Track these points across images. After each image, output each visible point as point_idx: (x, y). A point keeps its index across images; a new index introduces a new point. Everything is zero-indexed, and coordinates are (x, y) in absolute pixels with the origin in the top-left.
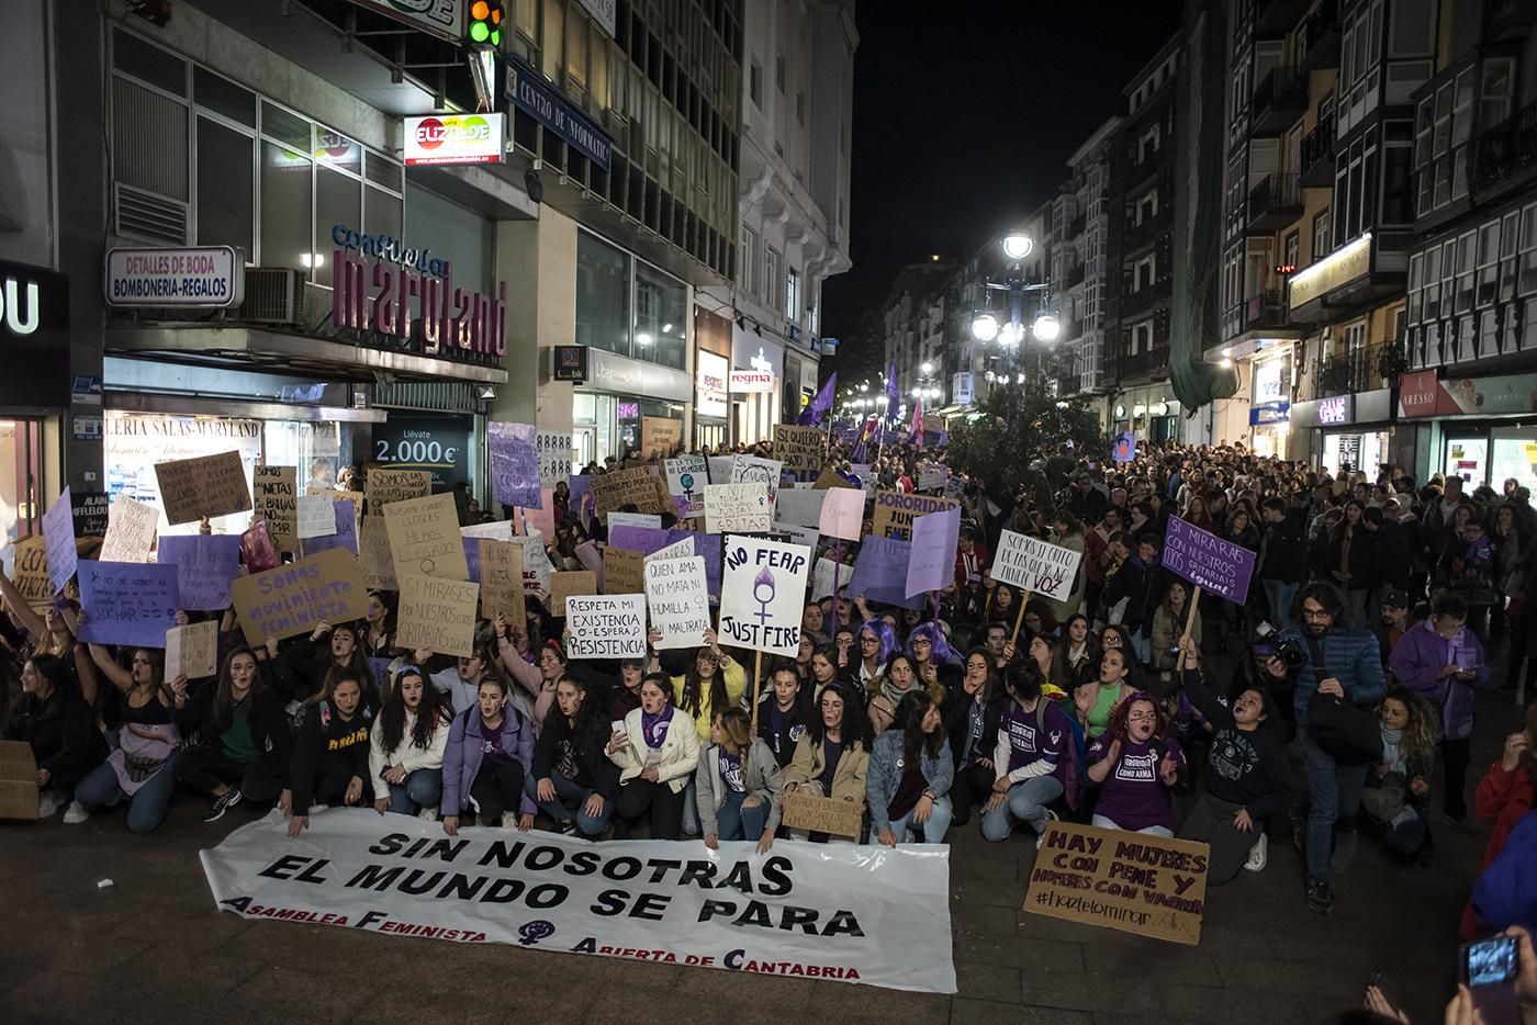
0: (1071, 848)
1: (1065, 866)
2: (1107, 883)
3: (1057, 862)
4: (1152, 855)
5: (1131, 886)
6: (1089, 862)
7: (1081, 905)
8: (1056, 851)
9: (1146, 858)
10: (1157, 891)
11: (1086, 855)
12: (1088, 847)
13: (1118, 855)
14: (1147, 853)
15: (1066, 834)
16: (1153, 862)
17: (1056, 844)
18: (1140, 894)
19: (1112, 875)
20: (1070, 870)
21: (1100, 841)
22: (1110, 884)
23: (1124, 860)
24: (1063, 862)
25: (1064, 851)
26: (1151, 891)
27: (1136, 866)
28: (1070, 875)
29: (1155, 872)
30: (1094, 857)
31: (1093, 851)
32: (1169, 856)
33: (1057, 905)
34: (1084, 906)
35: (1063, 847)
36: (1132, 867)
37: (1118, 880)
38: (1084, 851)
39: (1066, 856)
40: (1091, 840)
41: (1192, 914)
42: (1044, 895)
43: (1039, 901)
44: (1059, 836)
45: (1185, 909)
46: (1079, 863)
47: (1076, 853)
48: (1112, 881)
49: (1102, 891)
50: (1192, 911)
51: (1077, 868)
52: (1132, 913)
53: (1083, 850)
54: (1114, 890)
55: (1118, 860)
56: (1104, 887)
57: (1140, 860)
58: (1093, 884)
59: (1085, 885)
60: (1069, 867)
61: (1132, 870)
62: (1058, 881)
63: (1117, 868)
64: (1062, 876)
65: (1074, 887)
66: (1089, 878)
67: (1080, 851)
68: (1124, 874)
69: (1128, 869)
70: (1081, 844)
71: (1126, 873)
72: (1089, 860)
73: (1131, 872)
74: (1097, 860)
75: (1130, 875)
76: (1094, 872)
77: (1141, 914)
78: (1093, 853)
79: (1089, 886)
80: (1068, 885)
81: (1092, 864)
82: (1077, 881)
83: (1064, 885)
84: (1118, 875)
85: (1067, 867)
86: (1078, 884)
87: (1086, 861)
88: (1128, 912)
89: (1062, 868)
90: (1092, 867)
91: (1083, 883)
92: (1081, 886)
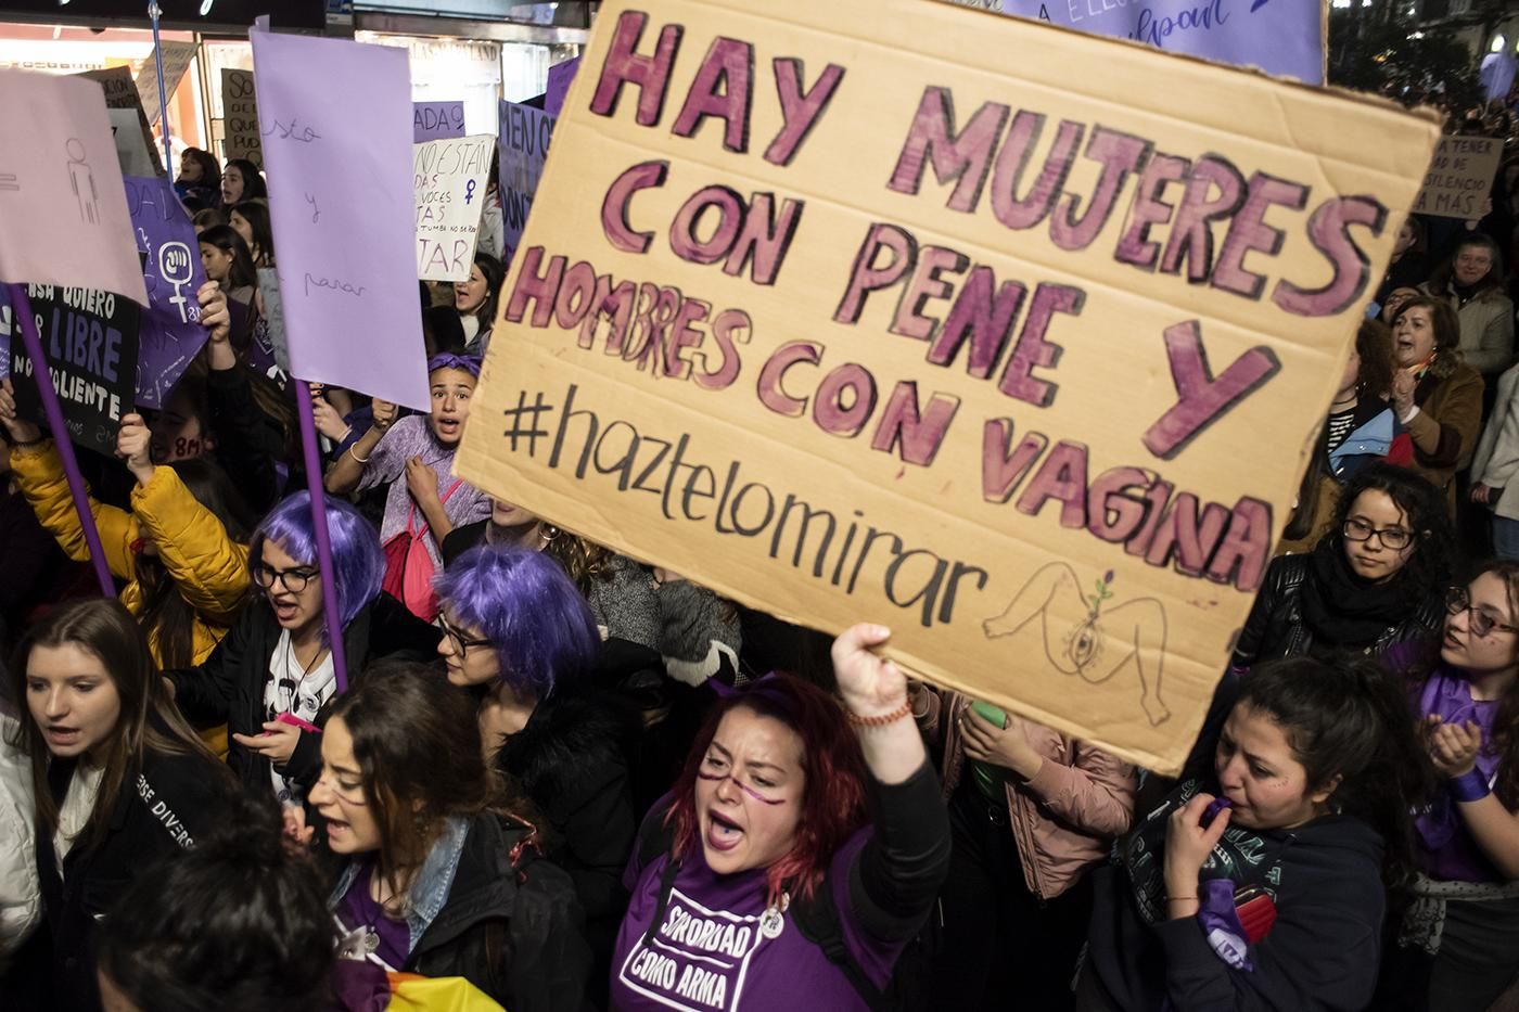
0: (690, 126)
1: (648, 238)
2: (812, 355)
3: (616, 220)
4: (1084, 178)
5: (936, 384)
6: (756, 224)
7: (683, 475)
8: (623, 142)
9: (1047, 203)
10: (1054, 424)
11: (750, 174)
12: (767, 119)
13: (907, 175)
14: (1059, 170)
15: (680, 31)
16: (1075, 229)
17: (631, 92)
18: (963, 449)
19: (852, 307)
20: (663, 267)
21: (835, 76)
22: (830, 363)
23: (931, 214)
24: (653, 210)
25: (658, 142)
26: (1026, 419)
27: (978, 255)
28: (662, 298)
29: (1073, 300)
30: (786, 184)
31: (786, 152)
32: (1174, 193)
33: (580, 474)
34: (688, 491)
35: (655, 121)
36: (962, 263)
37: (887, 350)
38: (743, 148)
39: (659, 174)
40: (789, 71)
41: (1204, 587)
42: (538, 408)
43: (514, 434)
44: (647, 47)
45: (1174, 553)
46: (711, 219)
47: (702, 160)
48: (844, 346)
49: (785, 406)
50: (1205, 570)
51: (695, 256)
52: (900, 554)
53: (739, 140)
54: (846, 404)
55: (899, 209)
56: (802, 381)
57: (1018, 215)
58: (754, 353)
59: (715, 363)
60: (661, 244)
61: (959, 281)
62: (604, 328)
63: (884, 258)
64: (624, 301)
65: (667, 370)
66: (738, 319)
67: (728, 146)
68: (911, 299)
69: (935, 274)
70: (738, 101)
71: (924, 298)
72: (760, 210)
73: (947, 293)
74: (799, 207)
75: (939, 309)
76: (772, 281)
77: (942, 565)
78: (785, 163)
79: (729, 373)
80: (643, 355)
81: (771, 235)
82: (687, 336)
83: (624, 353)
84: (881, 306)
85: (656, 243)
86: (685, 353)
87: (744, 209)
88: (882, 547)
89: (629, 247)
90: (767, 250)
91: (711, 347)
92: (698, 368)
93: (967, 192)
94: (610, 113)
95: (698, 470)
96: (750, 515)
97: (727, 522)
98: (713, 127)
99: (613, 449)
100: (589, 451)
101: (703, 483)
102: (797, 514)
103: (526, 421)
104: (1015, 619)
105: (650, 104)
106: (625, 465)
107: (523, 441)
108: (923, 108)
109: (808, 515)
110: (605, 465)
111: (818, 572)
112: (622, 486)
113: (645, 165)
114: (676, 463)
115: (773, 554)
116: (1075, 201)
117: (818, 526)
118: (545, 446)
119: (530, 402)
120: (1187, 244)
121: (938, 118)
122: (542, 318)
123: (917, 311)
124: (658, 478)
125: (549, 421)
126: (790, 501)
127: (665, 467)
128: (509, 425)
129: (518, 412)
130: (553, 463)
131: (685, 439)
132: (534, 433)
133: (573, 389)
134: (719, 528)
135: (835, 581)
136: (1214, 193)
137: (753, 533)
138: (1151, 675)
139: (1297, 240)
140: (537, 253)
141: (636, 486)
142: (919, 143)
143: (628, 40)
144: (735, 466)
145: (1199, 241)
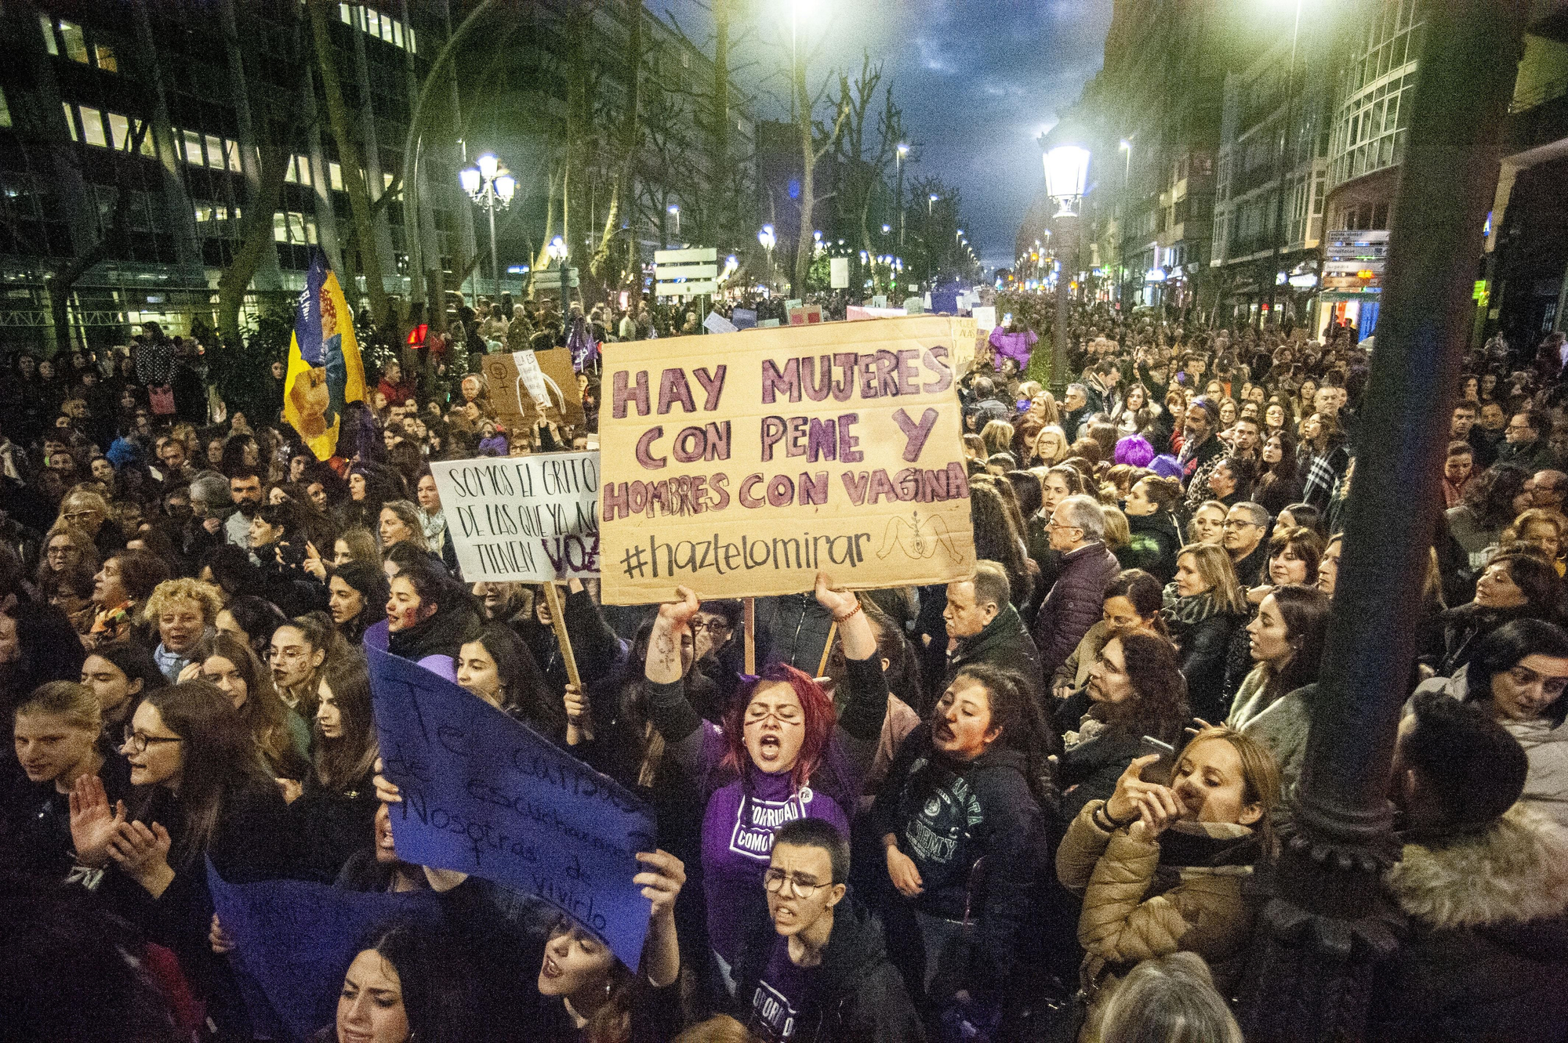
0: (666, 409)
1: (664, 460)
2: (759, 479)
3: (645, 457)
4: (837, 373)
5: (815, 469)
6: (712, 436)
7: (721, 553)
8: (636, 425)
9: (828, 387)
10: (868, 466)
11: (701, 418)
12: (700, 394)
13: (769, 396)
14: (827, 374)
15: (645, 373)
16: (843, 393)
17: (631, 404)
18: (837, 491)
19: (768, 453)
20: (676, 469)
21: (723, 369)
22: (768, 479)
23: (784, 406)
24: (658, 448)
25: (653, 420)
26: (856, 468)
27: (810, 416)
28: (681, 482)
29: (852, 418)
30: (718, 417)
31: (713, 404)
32: (873, 368)
33: (671, 573)
34: (727, 558)
35: (648, 412)
36: (805, 421)
37: (789, 464)
38: (693, 409)
39: (659, 432)
40: (702, 373)
41: (951, 502)
42: (638, 553)
43: (630, 570)
44: (632, 383)
45: (935, 495)
46: (691, 443)
47: (676, 420)
48: (770, 471)
49: (756, 504)
50: (948, 496)
51: (689, 459)
52: (831, 542)
53: (691, 407)
54: (782, 492)
55: (771, 409)
56: (759, 491)
57: (819, 395)
58: (733, 490)
59: (717, 499)
60: (672, 460)
61: (807, 428)
62: (657, 506)
63: (773, 430)
64: (663, 490)
65: (696, 511)
66: (720, 477)
67: (686, 410)
68: (791, 442)
69: (796, 428)
70: (683, 391)
71: (796, 439)
72: (711, 429)
73: (804, 434)
74: (728, 424)
75: (804, 441)
76: (728, 456)
77: (850, 538)
78: (715, 408)
79: (725, 499)
80: (681, 509)
81: (720, 439)
82: (699, 493)
83: (672, 512)
84: (780, 449)
85: (668, 462)
86: (701, 500)
87: (704, 433)
88: (822, 543)
89: (658, 467)
90: (721, 446)
91: (712, 493)
92: (710, 504)
93: (795, 394)
94: (624, 416)
95: (727, 547)
96: (760, 554)
97: (750, 563)
98: (677, 406)
99: (683, 557)
100: (672, 563)
101: (732, 551)
102: (780, 545)
103: (634, 562)
104: (887, 547)
105: (643, 406)
106: (692, 560)
107: (636, 572)
108: (764, 369)
109: (785, 544)
110: (682, 564)
111: (799, 566)
112: (694, 569)
113: (651, 431)
114: (716, 548)
115: (777, 567)
116: (838, 383)
117: (791, 547)
118: (648, 569)
119: (632, 552)
120: (886, 384)
121: (772, 371)
122: (624, 512)
123: (795, 445)
124: (710, 558)
125: (646, 557)
126: (775, 541)
127: (712, 552)
128: (625, 566)
129: (628, 559)
130: (655, 575)
131: (716, 536)
132: (640, 565)
133: (652, 538)
134: (748, 567)
135: (808, 565)
136: (887, 363)
137: (764, 562)
138: (948, 544)
139: (922, 369)
140: (610, 487)
141: (701, 566)
142: (769, 382)
143: (621, 384)
144: (744, 538)
145: (889, 381)
